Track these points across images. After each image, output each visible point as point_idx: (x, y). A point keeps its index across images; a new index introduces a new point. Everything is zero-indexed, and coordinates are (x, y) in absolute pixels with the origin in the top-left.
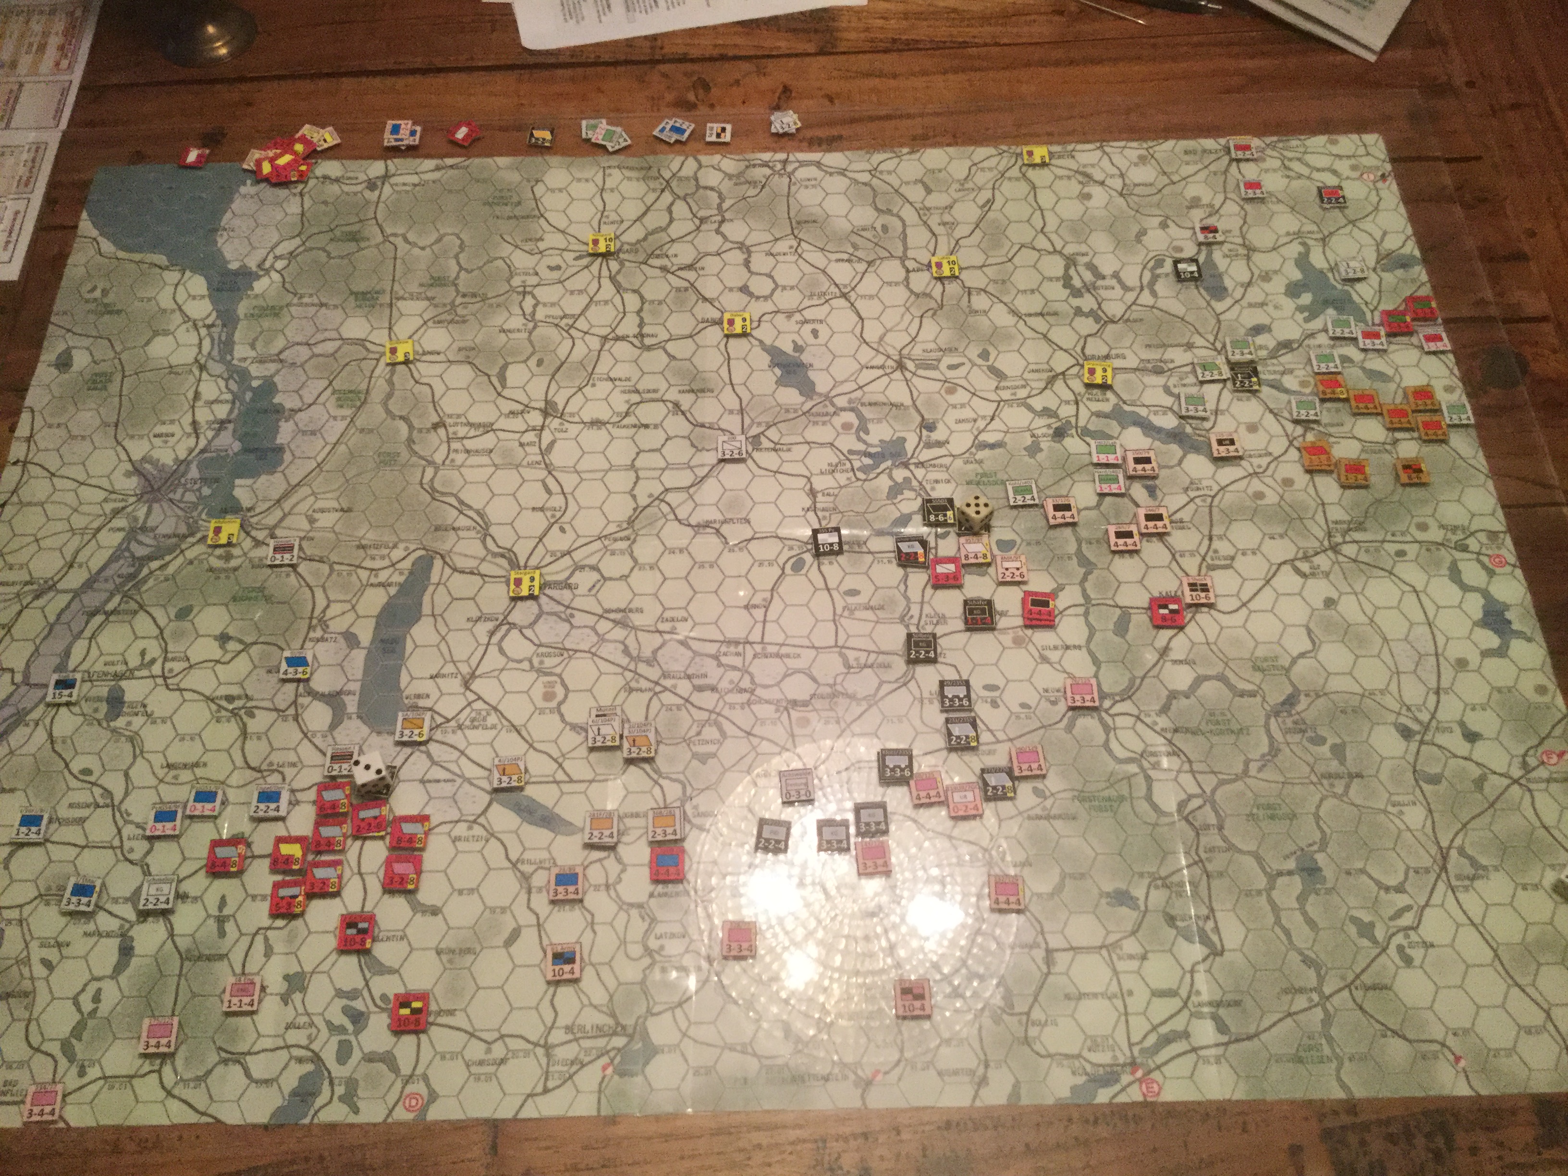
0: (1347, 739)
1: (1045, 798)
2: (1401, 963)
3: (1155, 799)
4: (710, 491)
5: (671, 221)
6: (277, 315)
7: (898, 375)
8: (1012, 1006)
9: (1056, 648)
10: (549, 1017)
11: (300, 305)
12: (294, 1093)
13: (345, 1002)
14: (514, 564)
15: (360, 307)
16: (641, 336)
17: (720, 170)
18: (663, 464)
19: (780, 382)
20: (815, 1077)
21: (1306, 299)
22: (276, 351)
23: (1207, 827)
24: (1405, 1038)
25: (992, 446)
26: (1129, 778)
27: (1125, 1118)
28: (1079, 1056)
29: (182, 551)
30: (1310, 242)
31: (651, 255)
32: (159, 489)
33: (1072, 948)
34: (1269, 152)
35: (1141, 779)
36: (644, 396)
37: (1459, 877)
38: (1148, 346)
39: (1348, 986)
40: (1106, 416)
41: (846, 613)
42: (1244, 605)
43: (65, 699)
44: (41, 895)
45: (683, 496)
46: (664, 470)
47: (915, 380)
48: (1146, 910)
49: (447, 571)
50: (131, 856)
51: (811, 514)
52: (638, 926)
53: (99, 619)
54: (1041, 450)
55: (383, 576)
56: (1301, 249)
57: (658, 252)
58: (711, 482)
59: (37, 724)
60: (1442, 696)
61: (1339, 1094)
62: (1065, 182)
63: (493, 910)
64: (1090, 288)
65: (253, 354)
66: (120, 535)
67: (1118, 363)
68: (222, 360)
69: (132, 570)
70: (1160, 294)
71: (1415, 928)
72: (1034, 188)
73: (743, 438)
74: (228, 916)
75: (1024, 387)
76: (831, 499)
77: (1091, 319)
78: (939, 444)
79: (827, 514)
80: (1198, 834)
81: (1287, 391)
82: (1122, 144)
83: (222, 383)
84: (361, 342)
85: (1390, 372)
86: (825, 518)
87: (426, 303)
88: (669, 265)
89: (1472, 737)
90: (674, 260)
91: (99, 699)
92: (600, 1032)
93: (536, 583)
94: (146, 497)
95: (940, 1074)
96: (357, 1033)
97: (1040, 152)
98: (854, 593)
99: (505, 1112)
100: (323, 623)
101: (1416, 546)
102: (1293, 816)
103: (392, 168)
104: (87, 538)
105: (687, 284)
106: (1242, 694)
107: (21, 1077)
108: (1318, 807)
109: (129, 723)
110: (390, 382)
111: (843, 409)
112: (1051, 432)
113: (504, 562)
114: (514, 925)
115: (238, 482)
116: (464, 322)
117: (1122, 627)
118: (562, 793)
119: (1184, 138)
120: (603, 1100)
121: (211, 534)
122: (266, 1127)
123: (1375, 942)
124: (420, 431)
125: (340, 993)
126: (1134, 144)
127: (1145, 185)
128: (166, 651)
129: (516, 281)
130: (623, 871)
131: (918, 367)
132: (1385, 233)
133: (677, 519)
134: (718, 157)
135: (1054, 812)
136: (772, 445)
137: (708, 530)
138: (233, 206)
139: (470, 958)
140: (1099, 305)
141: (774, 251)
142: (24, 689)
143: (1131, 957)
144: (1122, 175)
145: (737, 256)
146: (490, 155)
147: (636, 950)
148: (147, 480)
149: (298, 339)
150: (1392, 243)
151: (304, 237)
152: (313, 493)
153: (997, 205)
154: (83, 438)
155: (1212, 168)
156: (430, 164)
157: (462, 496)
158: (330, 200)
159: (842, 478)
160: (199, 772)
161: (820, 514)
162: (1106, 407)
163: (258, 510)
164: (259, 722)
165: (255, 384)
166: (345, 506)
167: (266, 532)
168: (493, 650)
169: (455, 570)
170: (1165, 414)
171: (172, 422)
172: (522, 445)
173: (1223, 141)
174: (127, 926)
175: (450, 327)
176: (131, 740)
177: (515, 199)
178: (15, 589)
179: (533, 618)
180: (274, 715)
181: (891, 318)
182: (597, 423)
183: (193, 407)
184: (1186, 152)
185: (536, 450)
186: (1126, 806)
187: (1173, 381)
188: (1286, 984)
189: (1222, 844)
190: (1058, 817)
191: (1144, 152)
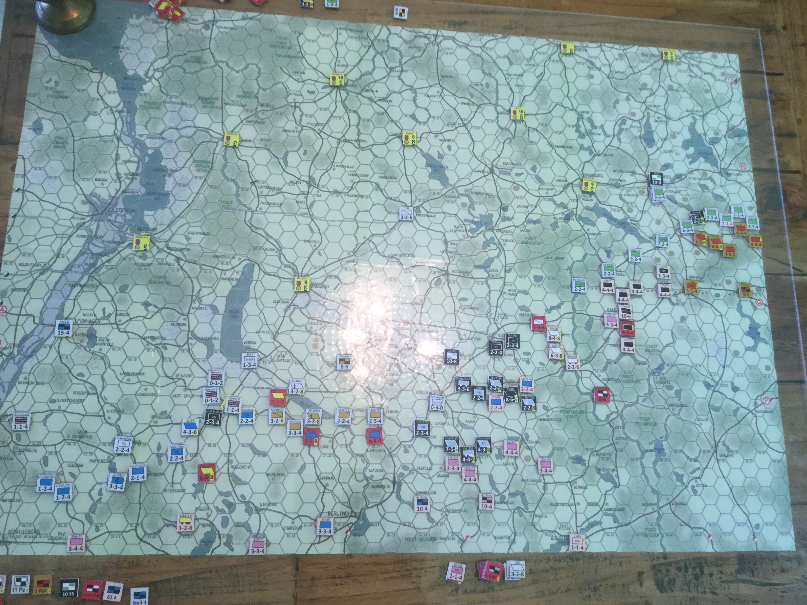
0: (682, 387)
1: (548, 411)
2: (692, 493)
3: (597, 413)
4: (394, 237)
5: (374, 68)
6: (158, 108)
7: (490, 177)
8: (528, 509)
10: (321, 507)
11: (171, 102)
12: (202, 541)
13: (223, 498)
14: (296, 273)
15: (205, 107)
16: (359, 140)
17: (401, 37)
18: (371, 220)
19: (431, 176)
20: (441, 538)
21: (691, 150)
22: (160, 132)
23: (618, 427)
24: (690, 527)
25: (535, 222)
26: (586, 402)
27: (572, 559)
28: (555, 531)
29: (119, 252)
30: (697, 117)
31: (363, 90)
32: (102, 214)
33: (555, 483)
34: (683, 59)
35: (591, 403)
36: (361, 178)
37: (721, 456)
38: (614, 171)
39: (670, 503)
40: (591, 209)
41: (460, 310)
42: (645, 317)
43: (65, 335)
44: (65, 440)
45: (381, 239)
46: (371, 223)
47: (499, 180)
48: (588, 466)
49: (262, 274)
50: (109, 421)
51: (445, 254)
52: (361, 466)
53: (77, 289)
54: (558, 227)
55: (228, 274)
56: (692, 121)
57: (367, 88)
58: (395, 232)
59: (51, 348)
60: (726, 369)
61: (661, 550)
62: (581, 66)
63: (292, 455)
64: (589, 134)
65: (146, 132)
66: (83, 240)
67: (599, 180)
68: (130, 135)
69: (92, 261)
70: (623, 141)
71: (700, 478)
72: (565, 68)
73: (412, 208)
74: (163, 454)
75: (552, 189)
76: (455, 246)
77: (588, 152)
78: (509, 219)
79: (453, 255)
80: (613, 431)
81: (676, 202)
82: (611, 45)
83: (131, 150)
84: (206, 130)
85: (725, 196)
86: (451, 257)
87: (241, 108)
88: (373, 97)
89: (735, 389)
90: (375, 93)
91: (83, 335)
92: (344, 515)
93: (308, 284)
94: (94, 217)
95: (495, 538)
96: (230, 513)
97: (570, 46)
98: (464, 299)
99: (302, 551)
100: (199, 299)
101: (725, 292)
102: (655, 424)
103: (218, 17)
104: (65, 240)
105: (383, 111)
106: (640, 363)
107: (67, 530)
108: (666, 420)
109: (101, 349)
110: (224, 157)
111: (462, 195)
112: (564, 216)
113: (290, 270)
114: (303, 463)
115: (146, 212)
116: (263, 123)
117: (588, 326)
118: (324, 398)
119: (643, 45)
120: (346, 546)
121: (135, 244)
122: (189, 557)
123: (683, 483)
124: (243, 189)
125: (221, 493)
126: (617, 46)
127: (621, 73)
128: (117, 310)
129: (290, 99)
130: (353, 438)
131: (500, 173)
132: (733, 115)
133: (378, 252)
134: (399, 28)
135: (552, 417)
136: (426, 213)
137: (394, 259)
138: (127, 32)
139: (283, 478)
140: (592, 144)
141: (429, 94)
142: (41, 327)
143: (580, 487)
144: (610, 65)
145: (409, 95)
146: (274, 13)
147: (360, 477)
148: (94, 206)
149: (172, 125)
150: (736, 121)
151: (170, 57)
152: (188, 223)
153: (545, 77)
154: (55, 178)
155: (655, 66)
156: (238, 15)
157: (268, 230)
158: (183, 34)
159: (461, 235)
160: (141, 377)
161: (449, 254)
162: (591, 204)
163: (158, 230)
164: (170, 352)
165: (150, 152)
166: (205, 231)
167: (164, 244)
168: (287, 319)
169: (265, 273)
170: (619, 211)
171: (105, 172)
172: (297, 202)
173: (659, 50)
174: (112, 457)
175: (255, 125)
176: (103, 358)
177: (288, 44)
178: (28, 268)
179: (306, 303)
180: (177, 348)
181: (489, 141)
182: (336, 192)
183: (116, 164)
184: (643, 55)
185: (304, 205)
186: (583, 416)
187: (624, 192)
188: (644, 502)
189: (623, 436)
190: (553, 420)
191: (621, 52)
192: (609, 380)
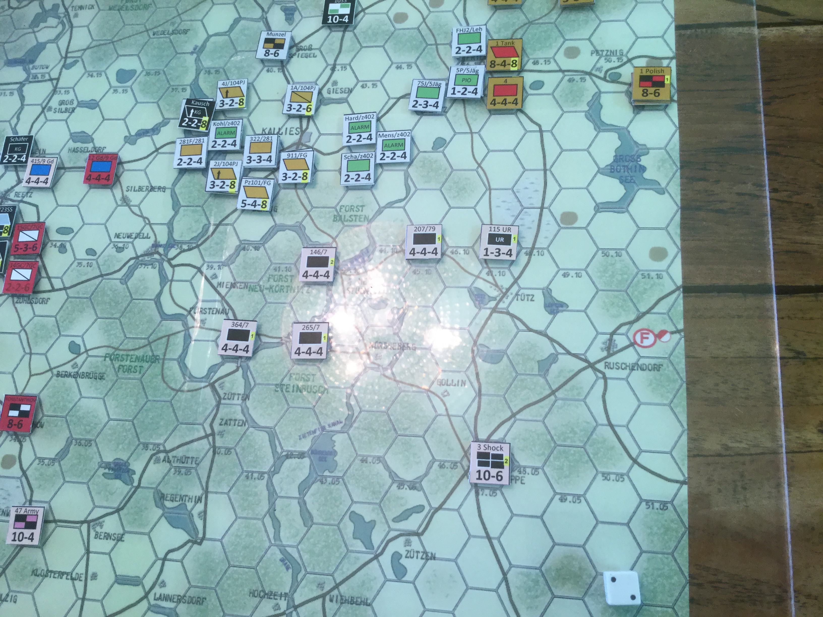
0: (412, 303)
1: (78, 354)
3: (187, 360)
9: (141, 189)
23: (231, 396)
26: (169, 336)
35: (180, 338)
39: (323, 596)
48: (138, 487)
71: (418, 535)
80: (219, 404)
89: (555, 307)
102: (325, 391)
108: (356, 380)
123: (368, 544)
135: (84, 369)
186: (156, 368)
188: (257, 586)
189: (240, 416)
190: (87, 375)
192: (233, 285)
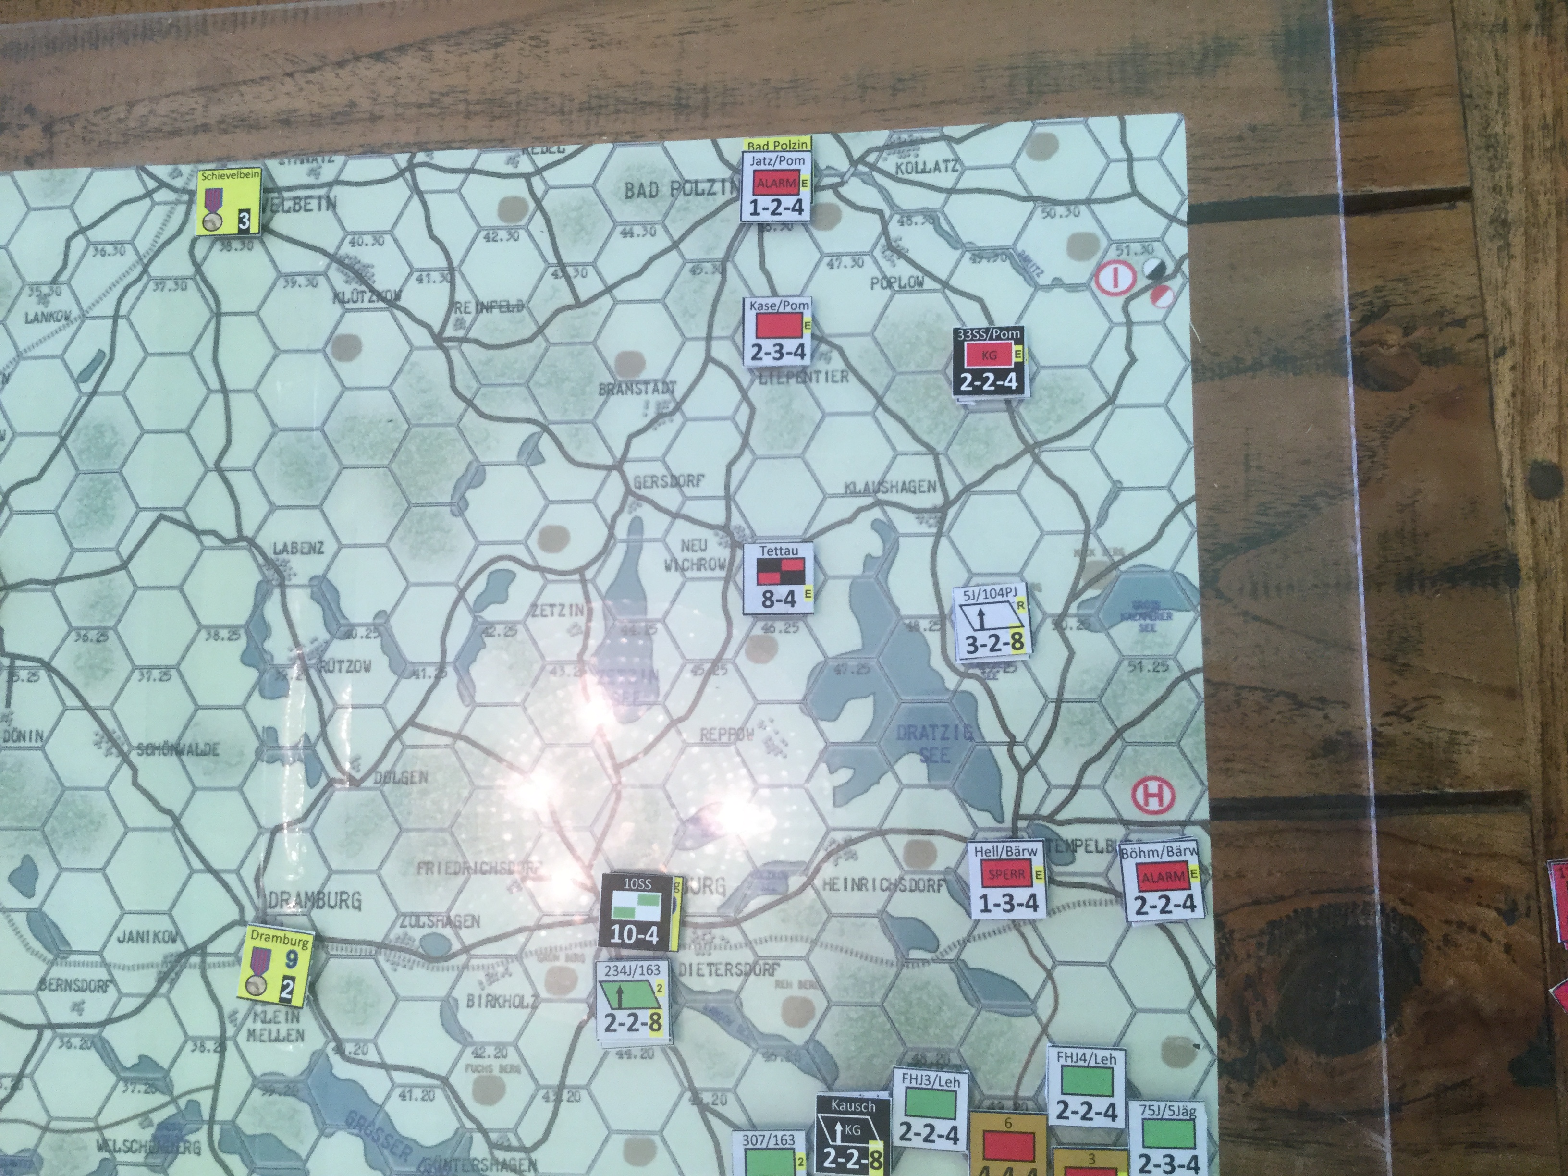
21: (858, 717)
30: (904, 522)
34: (855, 190)
38: (426, 866)
40: (287, 1089)
56: (875, 546)
62: (301, 294)
64: (311, 666)
67: (338, 923)
70: (483, 692)
72: (218, 314)
75: (102, 987)
77: (296, 772)
81: (744, 1031)
82: (462, 158)
85: (1032, 980)
97: (241, 191)
112: (147, 1136)
119: (635, 137)
126: (495, 160)
127: (507, 307)
132: (1117, 489)
140: (324, 723)
144: (449, 273)
150: (1127, 528)
153: (114, 380)
155: (691, 248)
170: (428, 1096)
173: (733, 146)
184: (631, 191)
187: (470, 983)
191: (518, 188)
